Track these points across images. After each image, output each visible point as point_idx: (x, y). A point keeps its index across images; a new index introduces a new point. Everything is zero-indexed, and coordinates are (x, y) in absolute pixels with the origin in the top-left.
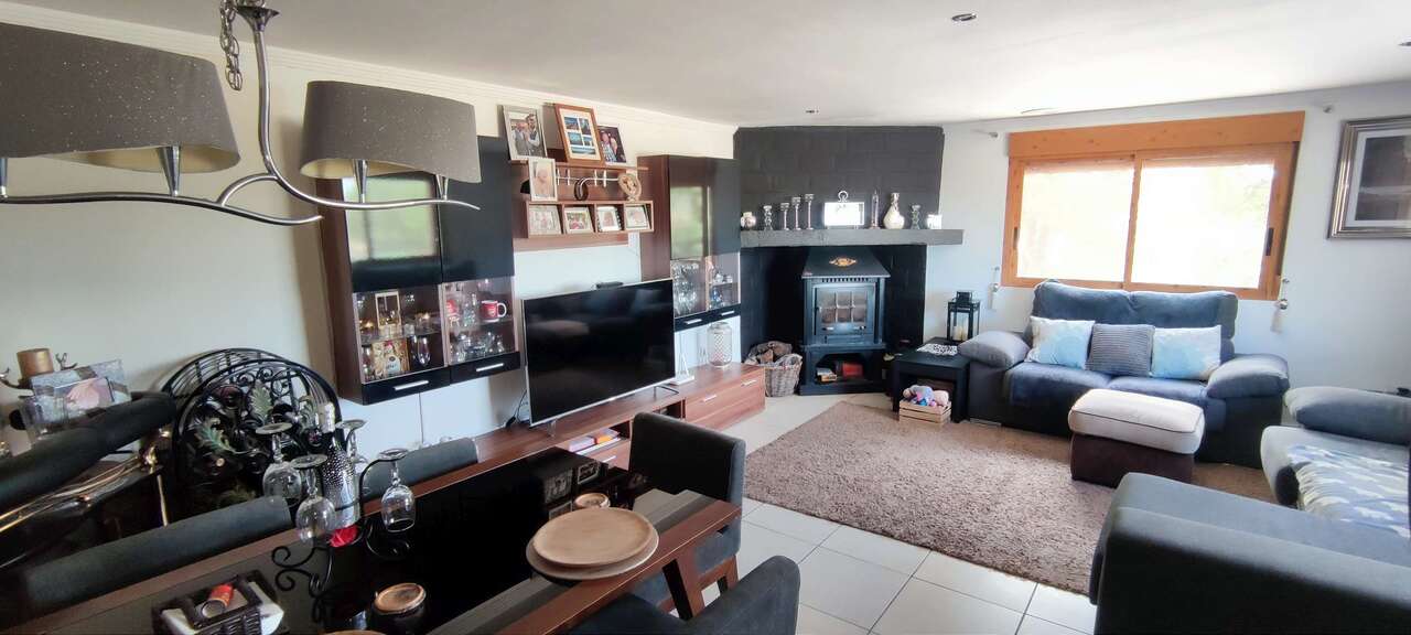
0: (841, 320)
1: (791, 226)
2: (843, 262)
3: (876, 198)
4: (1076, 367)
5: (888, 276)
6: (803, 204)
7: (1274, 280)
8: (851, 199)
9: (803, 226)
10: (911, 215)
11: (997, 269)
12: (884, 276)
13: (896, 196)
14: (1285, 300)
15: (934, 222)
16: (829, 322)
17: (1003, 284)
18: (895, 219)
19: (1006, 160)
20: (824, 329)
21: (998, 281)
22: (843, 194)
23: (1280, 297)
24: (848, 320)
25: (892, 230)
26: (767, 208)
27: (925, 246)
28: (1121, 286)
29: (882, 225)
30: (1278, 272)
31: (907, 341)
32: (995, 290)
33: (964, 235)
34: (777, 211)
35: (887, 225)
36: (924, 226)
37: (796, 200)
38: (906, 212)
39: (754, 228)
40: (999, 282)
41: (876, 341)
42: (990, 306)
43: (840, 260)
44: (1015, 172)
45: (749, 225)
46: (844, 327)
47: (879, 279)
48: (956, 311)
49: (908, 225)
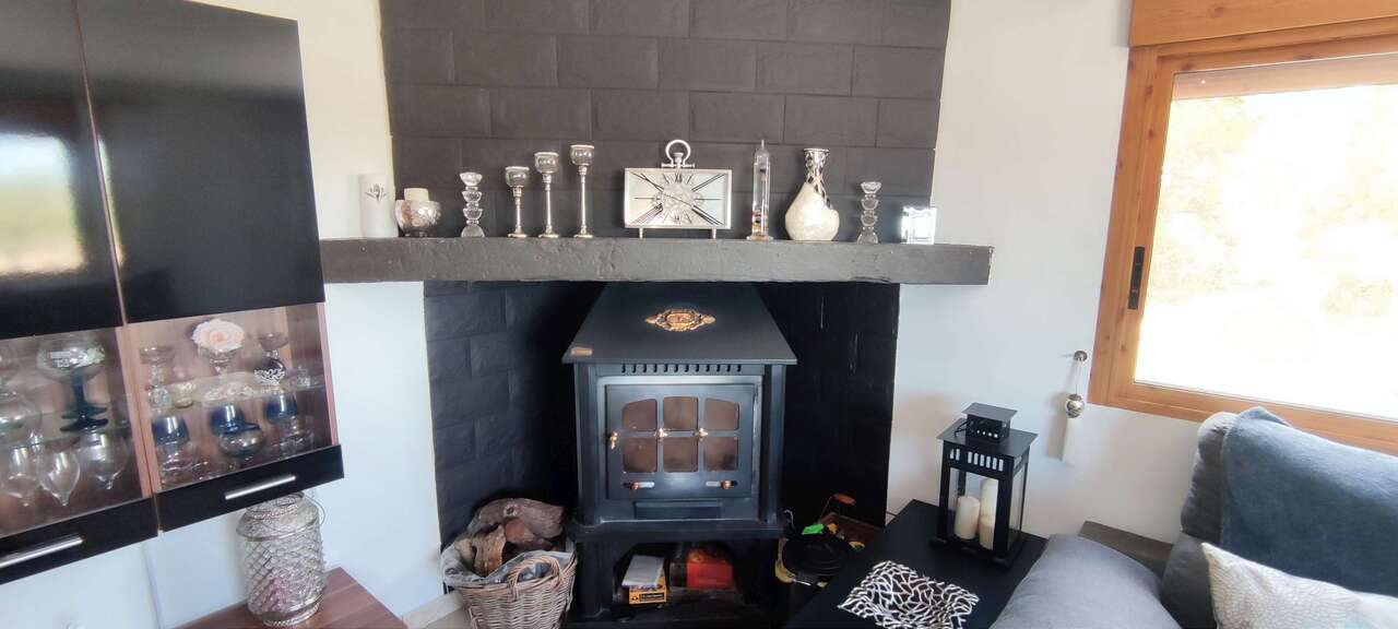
0: (674, 465)
1: (535, 230)
2: (681, 321)
3: (762, 159)
5: (793, 361)
6: (569, 169)
8: (701, 160)
9: (569, 229)
10: (858, 208)
11: (1079, 355)
12: (783, 359)
13: (817, 156)
15: (918, 226)
16: (640, 471)
17: (1095, 397)
18: (814, 216)
19: (1121, 58)
20: (629, 486)
21: (1082, 387)
22: (682, 148)
24: (688, 465)
25: (802, 243)
26: (470, 179)
27: (896, 287)
29: (780, 230)
31: (848, 500)
32: (1072, 411)
33: (994, 261)
34: (497, 188)
35: (791, 231)
36: (893, 238)
37: (548, 159)
38: (844, 197)
39: (434, 230)
40: (1083, 392)
41: (762, 513)
42: (1057, 448)
43: (672, 316)
44: (1149, 91)
45: (417, 223)
46: (680, 480)
47: (768, 368)
48: (964, 467)
49: (849, 232)
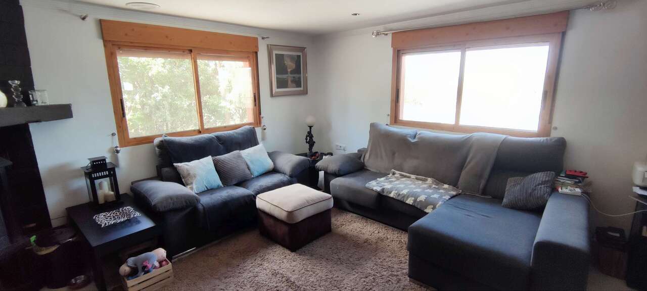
4: (218, 188)
7: (259, 117)
11: (113, 134)
14: (264, 126)
17: (122, 145)
23: (262, 125)
27: (26, 125)
28: (200, 132)
30: (260, 113)
32: (118, 152)
40: (118, 145)
44: (112, 53)
